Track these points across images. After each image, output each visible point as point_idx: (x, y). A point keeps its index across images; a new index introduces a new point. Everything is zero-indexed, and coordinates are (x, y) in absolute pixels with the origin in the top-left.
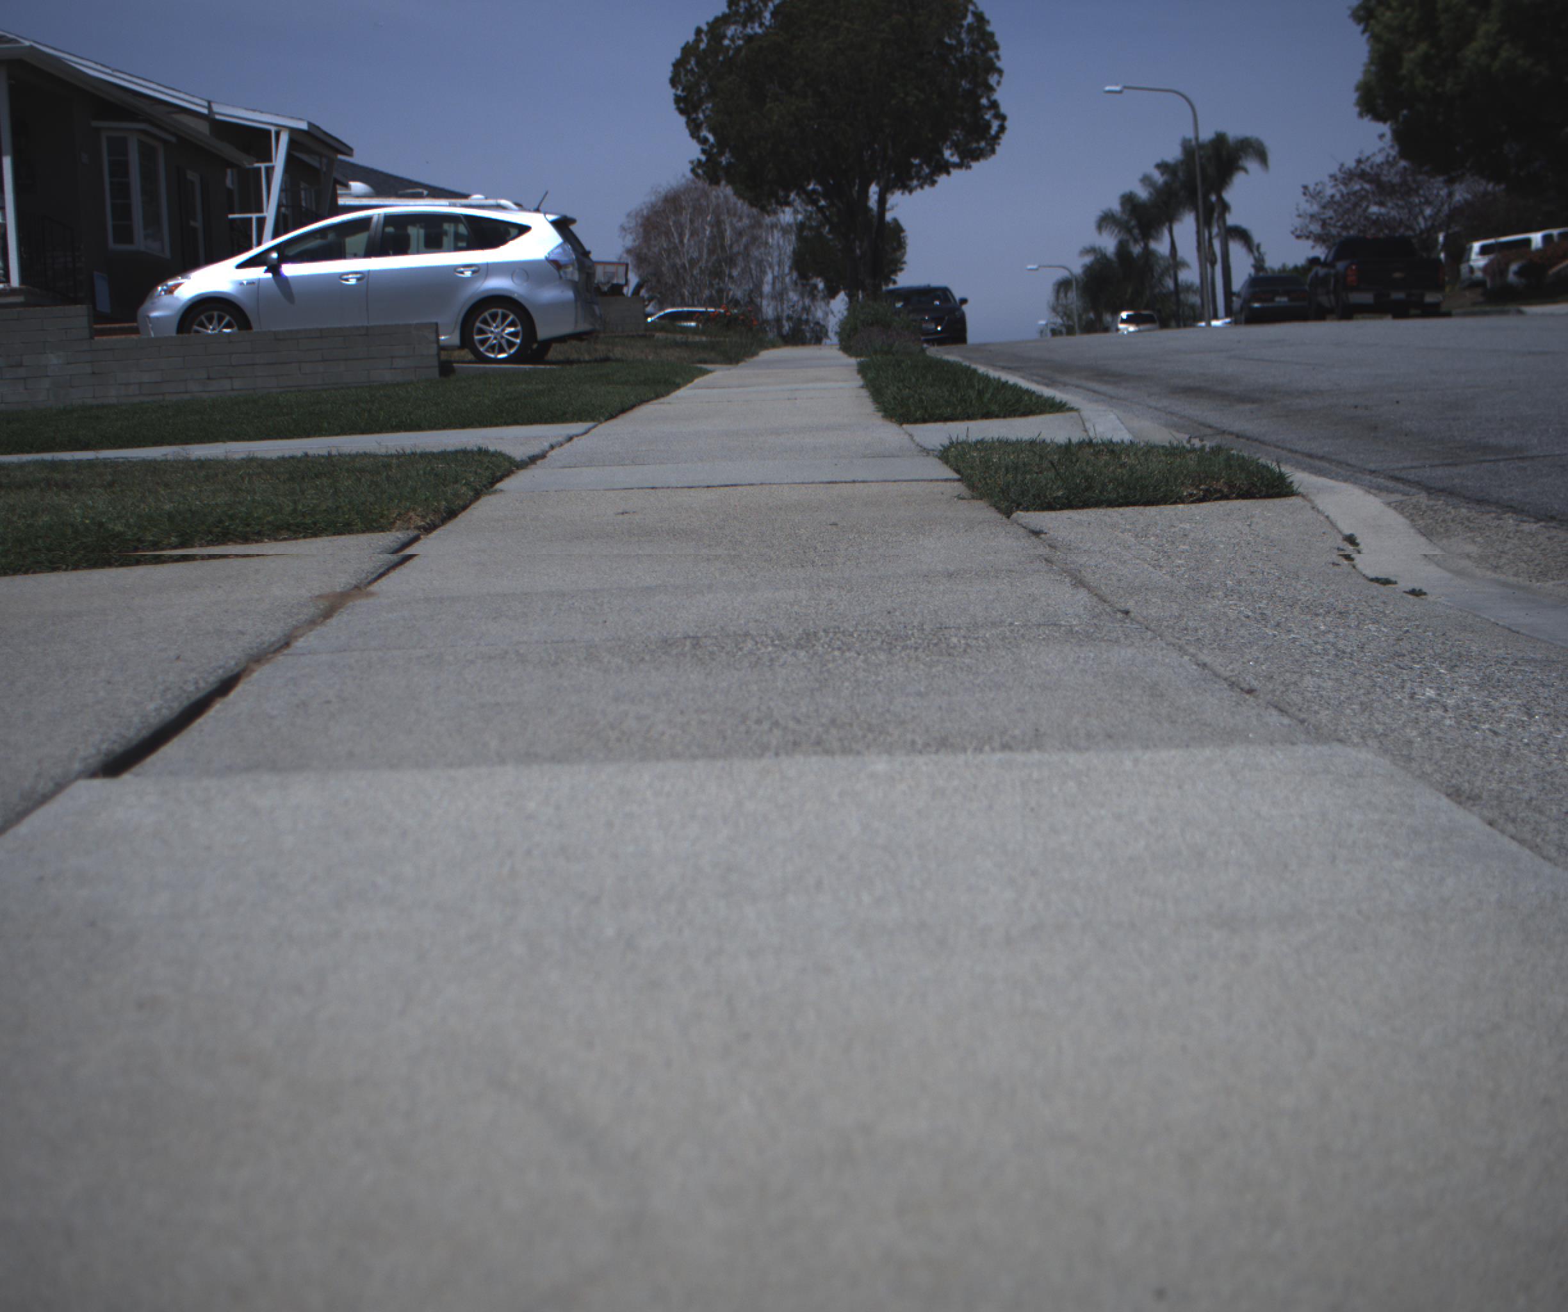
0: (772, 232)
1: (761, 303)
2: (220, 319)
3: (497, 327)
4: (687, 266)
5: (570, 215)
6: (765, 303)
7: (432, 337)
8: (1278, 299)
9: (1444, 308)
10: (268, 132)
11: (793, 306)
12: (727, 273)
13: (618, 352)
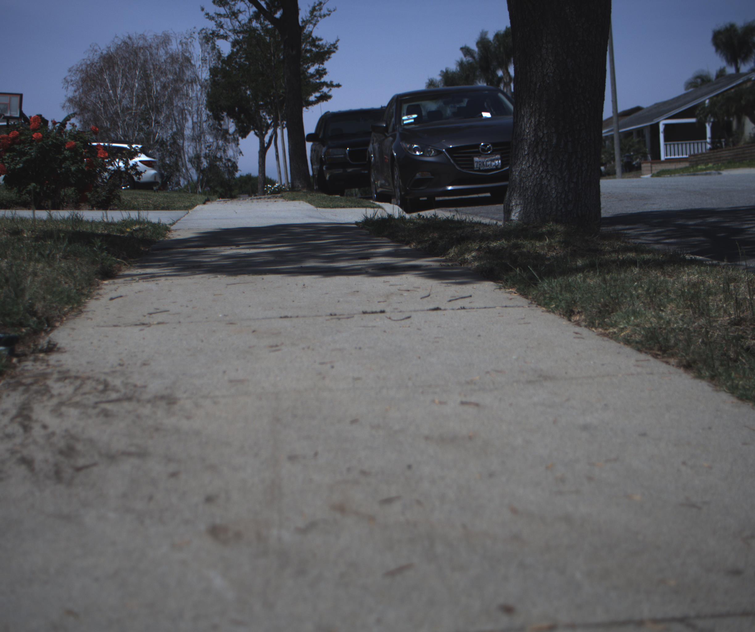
0: (192, 86)
1: (183, 144)
4: (119, 111)
6: (186, 144)
11: (209, 146)
12: (153, 118)
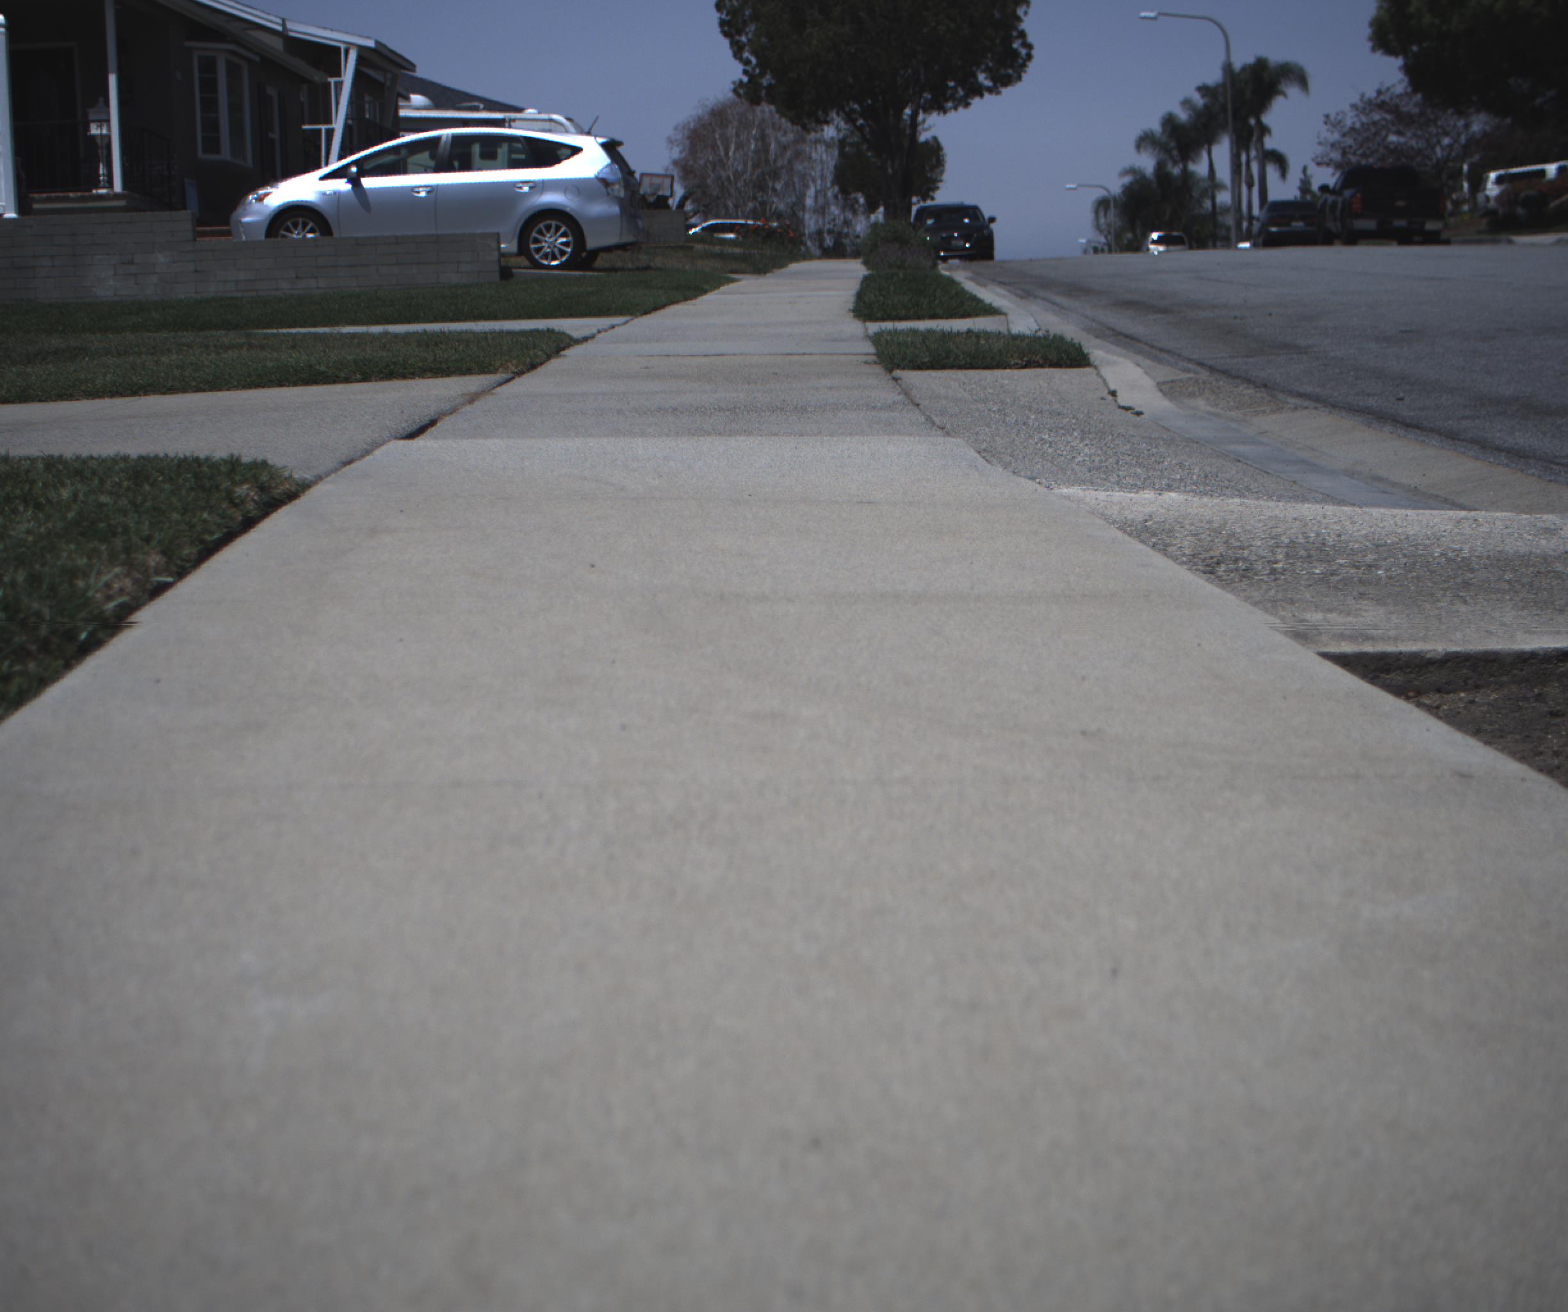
0: (816, 148)
1: (804, 216)
2: (305, 225)
3: (551, 237)
4: (732, 178)
5: (618, 138)
6: (807, 216)
7: (494, 245)
8: (1294, 224)
9: (1444, 236)
10: (339, 49)
11: (834, 220)
12: (770, 185)
13: (658, 262)
